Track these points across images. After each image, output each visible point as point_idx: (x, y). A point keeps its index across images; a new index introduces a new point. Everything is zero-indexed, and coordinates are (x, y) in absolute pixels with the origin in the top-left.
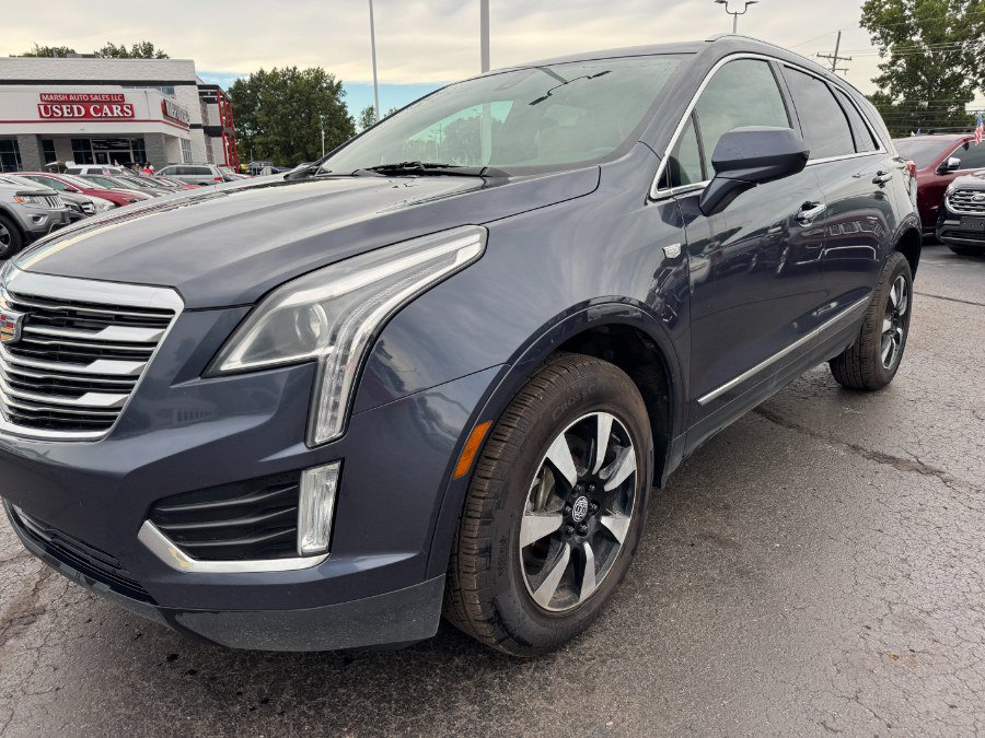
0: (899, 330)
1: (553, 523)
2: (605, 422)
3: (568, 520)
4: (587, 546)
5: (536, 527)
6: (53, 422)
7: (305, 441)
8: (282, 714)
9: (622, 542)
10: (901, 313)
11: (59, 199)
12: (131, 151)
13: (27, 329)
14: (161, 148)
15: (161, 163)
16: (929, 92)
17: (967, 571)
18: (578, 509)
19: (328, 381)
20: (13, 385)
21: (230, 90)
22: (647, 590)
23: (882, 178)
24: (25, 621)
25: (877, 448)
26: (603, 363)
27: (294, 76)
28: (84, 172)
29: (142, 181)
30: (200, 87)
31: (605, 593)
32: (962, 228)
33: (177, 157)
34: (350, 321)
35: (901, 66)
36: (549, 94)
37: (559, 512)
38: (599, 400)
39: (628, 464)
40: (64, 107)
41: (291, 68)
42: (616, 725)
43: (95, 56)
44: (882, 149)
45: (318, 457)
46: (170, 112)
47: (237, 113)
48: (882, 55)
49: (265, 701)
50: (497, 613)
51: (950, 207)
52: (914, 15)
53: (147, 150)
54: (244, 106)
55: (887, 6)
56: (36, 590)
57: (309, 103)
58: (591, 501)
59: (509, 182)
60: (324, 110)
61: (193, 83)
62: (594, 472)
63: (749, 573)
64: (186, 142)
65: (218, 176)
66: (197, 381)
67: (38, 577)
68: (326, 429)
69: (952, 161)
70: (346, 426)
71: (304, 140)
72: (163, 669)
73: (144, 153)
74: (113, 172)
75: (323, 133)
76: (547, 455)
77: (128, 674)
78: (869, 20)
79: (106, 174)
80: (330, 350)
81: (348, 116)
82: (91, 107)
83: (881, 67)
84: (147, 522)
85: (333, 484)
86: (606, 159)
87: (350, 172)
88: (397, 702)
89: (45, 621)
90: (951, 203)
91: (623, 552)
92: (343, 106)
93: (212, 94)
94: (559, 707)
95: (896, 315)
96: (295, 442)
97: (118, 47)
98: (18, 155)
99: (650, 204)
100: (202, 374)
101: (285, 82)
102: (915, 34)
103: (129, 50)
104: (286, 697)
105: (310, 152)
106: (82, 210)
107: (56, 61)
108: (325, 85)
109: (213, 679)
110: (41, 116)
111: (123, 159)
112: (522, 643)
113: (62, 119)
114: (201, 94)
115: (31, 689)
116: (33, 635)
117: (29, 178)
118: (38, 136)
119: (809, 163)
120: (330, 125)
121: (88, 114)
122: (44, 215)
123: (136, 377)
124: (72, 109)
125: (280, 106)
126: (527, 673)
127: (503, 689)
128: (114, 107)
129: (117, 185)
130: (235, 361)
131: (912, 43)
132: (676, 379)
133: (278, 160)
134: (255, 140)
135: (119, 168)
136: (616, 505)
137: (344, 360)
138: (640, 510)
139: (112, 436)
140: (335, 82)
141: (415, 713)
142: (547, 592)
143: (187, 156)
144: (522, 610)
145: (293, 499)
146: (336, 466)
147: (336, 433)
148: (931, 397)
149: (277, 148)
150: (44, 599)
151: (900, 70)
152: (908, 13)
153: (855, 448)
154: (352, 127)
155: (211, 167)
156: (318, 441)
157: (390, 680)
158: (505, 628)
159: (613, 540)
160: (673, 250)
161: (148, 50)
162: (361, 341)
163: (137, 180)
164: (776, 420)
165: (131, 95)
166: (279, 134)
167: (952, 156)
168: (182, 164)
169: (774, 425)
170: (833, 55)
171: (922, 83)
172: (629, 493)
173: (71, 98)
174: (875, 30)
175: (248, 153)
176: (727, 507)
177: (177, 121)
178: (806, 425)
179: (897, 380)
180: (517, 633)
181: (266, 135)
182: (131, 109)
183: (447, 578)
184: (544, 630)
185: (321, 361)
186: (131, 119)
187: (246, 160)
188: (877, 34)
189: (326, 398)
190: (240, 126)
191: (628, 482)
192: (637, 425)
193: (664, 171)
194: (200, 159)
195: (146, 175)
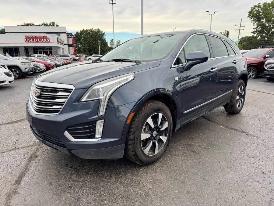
0: (242, 99)
1: (148, 136)
2: (160, 115)
3: (152, 136)
4: (156, 142)
5: (144, 136)
6: (46, 112)
7: (97, 115)
8: (90, 175)
9: (165, 143)
10: (242, 95)
11: (31, 64)
12: (48, 51)
13: (41, 93)
14: (56, 50)
15: (56, 54)
16: (267, 36)
17: (246, 153)
18: (154, 134)
19: (102, 103)
20: (37, 104)
21: (75, 35)
22: (171, 155)
23: (235, 62)
24: (34, 157)
25: (233, 127)
26: (160, 102)
27: (92, 31)
28: (36, 56)
29: (51, 59)
30: (67, 34)
31: (161, 153)
32: (269, 73)
33: (60, 52)
34: (107, 92)
35: (259, 28)
36: (158, 41)
37: (150, 134)
38: (159, 110)
39: (166, 125)
40: (31, 39)
41: (91, 29)
42: (160, 178)
43: (40, 26)
44: (237, 54)
45: (100, 118)
46: (59, 41)
47: (76, 41)
48: (254, 25)
49: (87, 173)
50: (136, 153)
51: (266, 68)
52: (263, 14)
53: (53, 51)
54: (79, 39)
55: (255, 12)
56: (36, 152)
57: (96, 38)
58: (157, 133)
59: (141, 64)
60: (100, 40)
61: (65, 33)
62: (158, 126)
63: (195, 152)
64: (63, 49)
65: (71, 58)
66: (77, 103)
67: (36, 150)
68: (102, 113)
69: (267, 56)
70: (106, 112)
71: (94, 48)
72: (65, 167)
73: (52, 51)
74: (44, 57)
75: (99, 46)
76: (147, 121)
77: (58, 168)
78: (250, 16)
79: (42, 57)
80: (103, 97)
81: (106, 42)
82: (38, 39)
83: (253, 28)
84: (66, 131)
85: (102, 125)
86: (163, 59)
87: (107, 61)
88: (114, 173)
89: (39, 158)
90: (266, 67)
91: (165, 145)
92: (105, 39)
93: (70, 36)
94: (149, 175)
95: (241, 95)
96: (96, 115)
97: (46, 23)
98: (19, 52)
99: (172, 69)
100: (78, 102)
101: (89, 32)
102: (263, 19)
103: (48, 24)
104: (91, 172)
105: (96, 51)
106: (37, 67)
107: (30, 27)
108: (100, 33)
109: (76, 169)
110: (25, 42)
111: (46, 53)
112: (141, 161)
113: (31, 42)
114: (67, 36)
115: (37, 170)
116: (37, 160)
117: (23, 58)
118: (24, 47)
119: (208, 59)
120: (101, 44)
121: (37, 41)
122: (28, 68)
123: (65, 102)
124: (33, 40)
125: (88, 39)
126: (143, 169)
127: (137, 171)
128: (44, 39)
129: (45, 60)
130: (84, 99)
131: (263, 22)
132: (177, 107)
133: (87, 53)
134: (81, 48)
135: (45, 55)
136: (164, 134)
137: (105, 99)
138: (169, 136)
139: (60, 114)
140: (103, 32)
141: (118, 175)
142: (147, 151)
143: (63, 52)
144: (141, 154)
145: (95, 127)
146: (103, 120)
147: (104, 114)
148: (250, 116)
149: (87, 50)
150: (38, 154)
151: (259, 29)
152: (261, 14)
153: (227, 127)
154: (107, 45)
155: (69, 55)
156: (100, 115)
157: (113, 170)
158: (137, 157)
159: (163, 142)
160: (177, 78)
161: (54, 24)
162: (108, 96)
163: (50, 59)
164: (209, 120)
165: (49, 36)
166: (88, 46)
167: (267, 54)
168: (62, 54)
169: (209, 121)
170: (240, 25)
171: (266, 33)
172: (167, 132)
173: (33, 37)
174: (252, 19)
175: (79, 51)
176: (193, 139)
177: (61, 43)
178: (216, 122)
179: (242, 112)
180: (140, 159)
181: (84, 46)
182: (49, 40)
183: (125, 145)
184: (146, 159)
185: (101, 99)
186: (49, 42)
187: (79, 53)
188: (253, 19)
189: (102, 107)
190: (77, 44)
191: (166, 129)
192: (168, 116)
193: (175, 61)
194: (66, 53)
195: (52, 57)
